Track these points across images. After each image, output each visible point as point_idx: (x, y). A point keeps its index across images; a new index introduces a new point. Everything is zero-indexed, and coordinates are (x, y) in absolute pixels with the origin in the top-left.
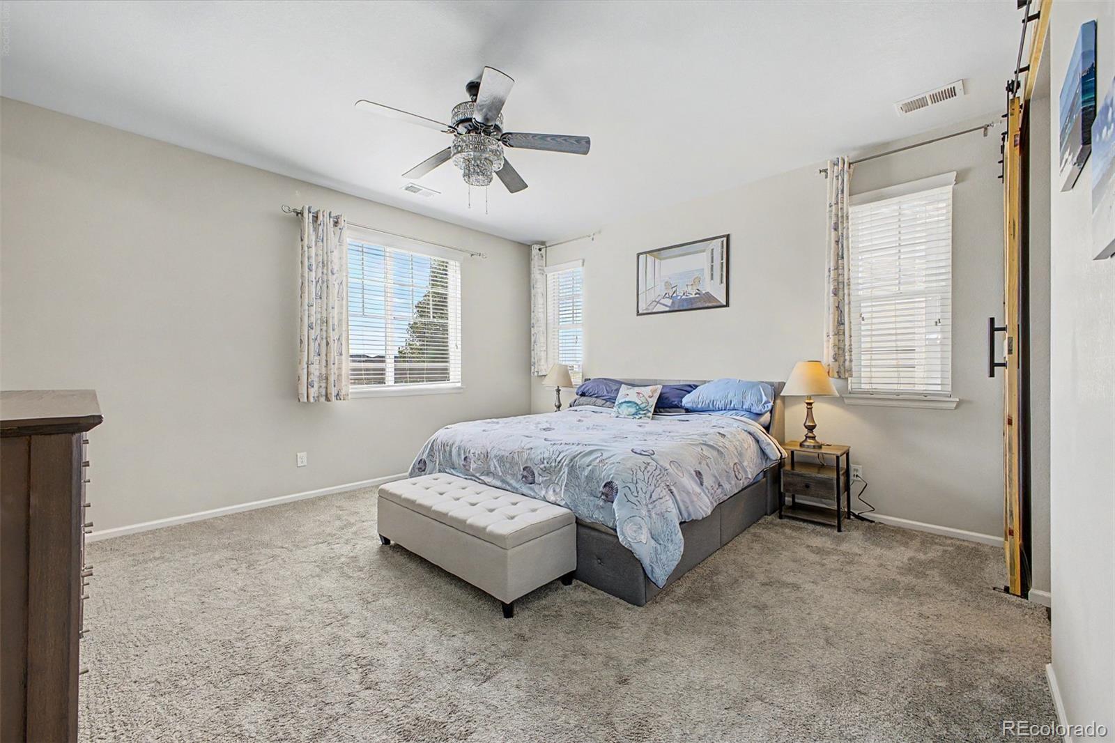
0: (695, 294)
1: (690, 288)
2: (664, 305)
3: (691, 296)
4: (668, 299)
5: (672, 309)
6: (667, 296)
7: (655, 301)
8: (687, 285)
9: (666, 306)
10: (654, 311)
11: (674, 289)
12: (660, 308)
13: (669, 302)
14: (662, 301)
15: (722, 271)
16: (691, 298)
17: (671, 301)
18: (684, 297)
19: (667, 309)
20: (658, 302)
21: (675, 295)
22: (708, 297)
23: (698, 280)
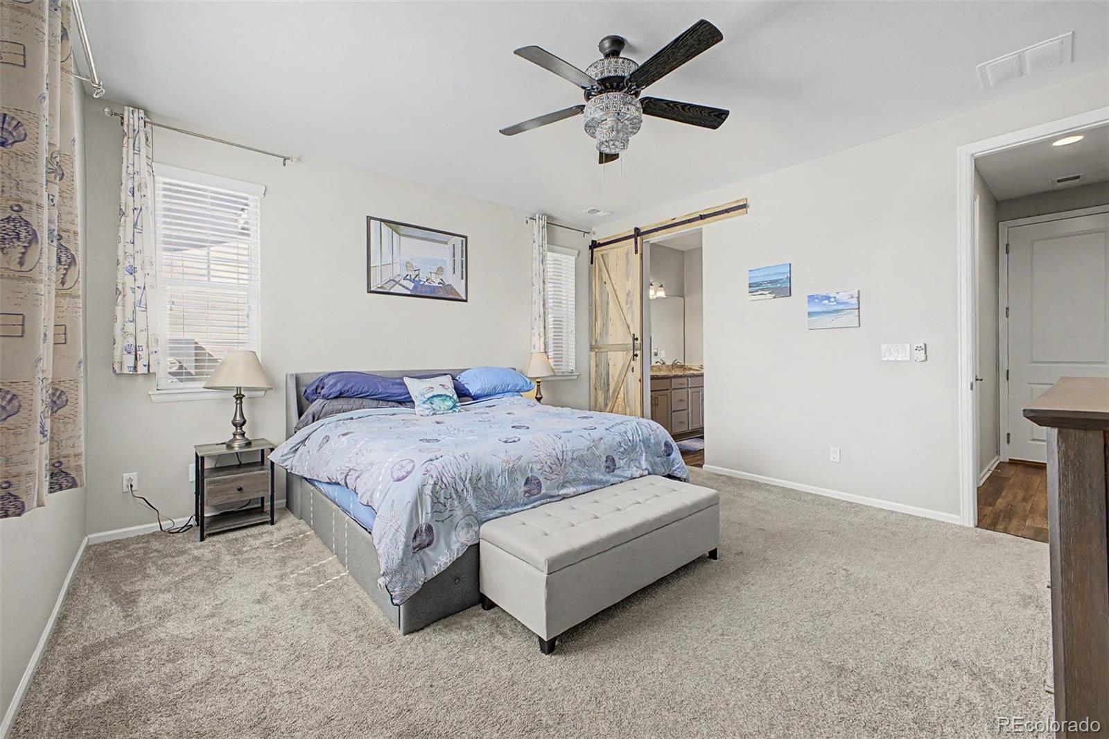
0: (439, 284)
1: (433, 275)
2: (404, 287)
3: (434, 284)
4: (409, 281)
5: (413, 293)
6: (408, 277)
7: (394, 281)
8: (431, 272)
9: (407, 288)
10: (392, 291)
11: (417, 273)
12: (397, 289)
13: (411, 286)
14: (403, 282)
15: (462, 268)
16: (434, 287)
17: (413, 285)
18: (427, 283)
19: (409, 293)
20: (397, 283)
21: (417, 279)
22: (450, 288)
23: (440, 270)
